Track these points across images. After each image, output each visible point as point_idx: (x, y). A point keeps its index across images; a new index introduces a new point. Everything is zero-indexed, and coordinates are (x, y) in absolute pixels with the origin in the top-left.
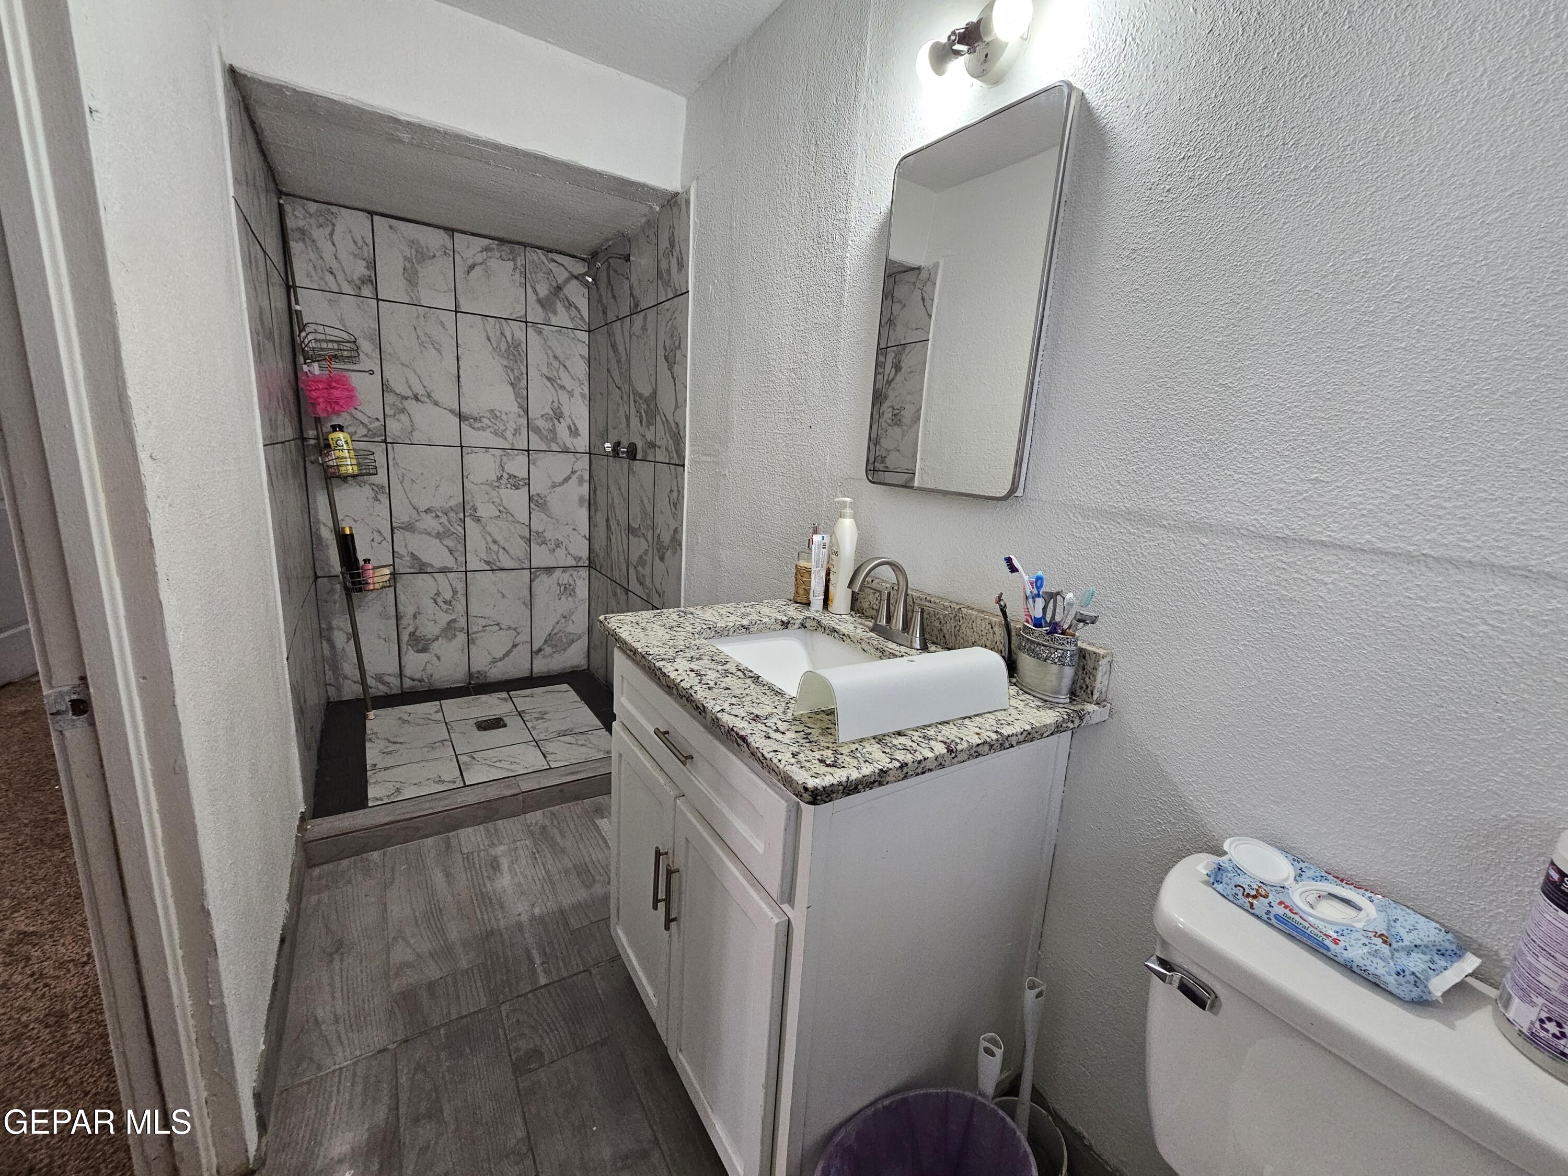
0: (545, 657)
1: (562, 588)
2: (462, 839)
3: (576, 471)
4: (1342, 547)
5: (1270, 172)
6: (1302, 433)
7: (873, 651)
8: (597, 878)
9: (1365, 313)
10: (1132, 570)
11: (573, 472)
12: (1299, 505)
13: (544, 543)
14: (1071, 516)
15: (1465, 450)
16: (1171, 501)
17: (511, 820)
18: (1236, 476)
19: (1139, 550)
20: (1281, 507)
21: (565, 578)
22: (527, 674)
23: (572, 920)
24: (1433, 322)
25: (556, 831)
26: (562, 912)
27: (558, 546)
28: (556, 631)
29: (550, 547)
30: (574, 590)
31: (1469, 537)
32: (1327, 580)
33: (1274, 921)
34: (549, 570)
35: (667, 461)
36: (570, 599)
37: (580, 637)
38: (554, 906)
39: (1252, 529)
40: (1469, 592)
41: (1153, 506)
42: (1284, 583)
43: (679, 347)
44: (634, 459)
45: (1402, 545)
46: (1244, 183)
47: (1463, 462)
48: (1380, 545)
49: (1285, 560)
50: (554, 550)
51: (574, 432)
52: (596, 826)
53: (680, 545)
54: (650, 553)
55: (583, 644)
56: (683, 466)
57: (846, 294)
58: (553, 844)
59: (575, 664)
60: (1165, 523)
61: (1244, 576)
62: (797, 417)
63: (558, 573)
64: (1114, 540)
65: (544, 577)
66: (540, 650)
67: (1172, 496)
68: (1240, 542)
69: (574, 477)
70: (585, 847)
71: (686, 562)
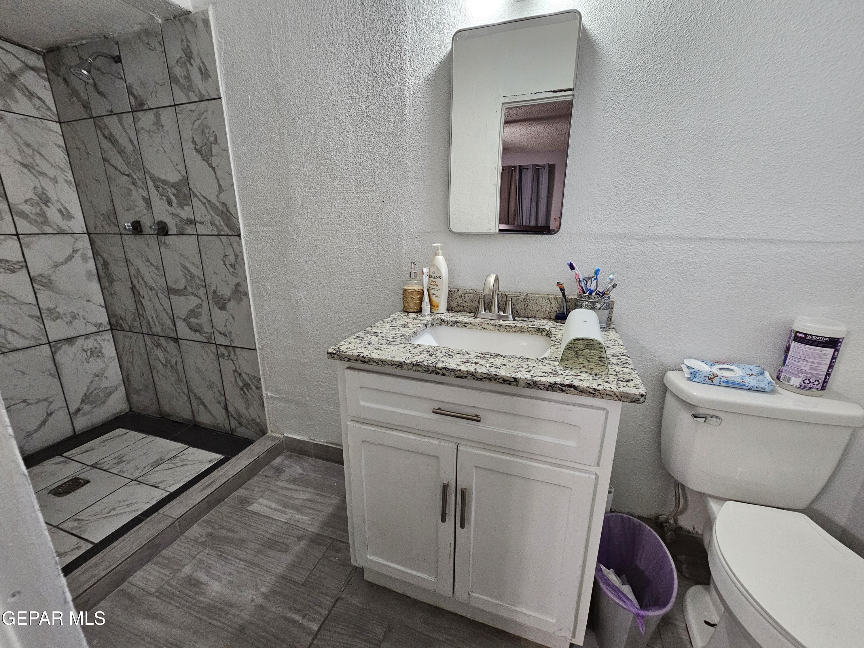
0: (85, 414)
1: (89, 354)
2: (140, 583)
3: (77, 251)
4: (712, 239)
5: (679, 80)
6: (696, 195)
7: (492, 327)
8: (288, 542)
9: (719, 146)
10: (622, 261)
11: (75, 251)
12: (696, 224)
13: (58, 317)
14: (588, 239)
15: (754, 199)
16: (640, 227)
17: (174, 544)
18: (669, 214)
19: (625, 251)
20: (689, 225)
21: (90, 343)
22: (71, 434)
23: (295, 577)
24: (743, 151)
25: (224, 531)
26: (283, 577)
27: (74, 317)
28: (90, 391)
29: (66, 320)
30: (100, 352)
31: (755, 230)
32: (708, 252)
33: (722, 384)
34: (70, 340)
35: (217, 233)
36: (99, 360)
37: (116, 388)
38: (273, 578)
39: (678, 236)
40: (755, 250)
41: (632, 230)
42: (691, 256)
43: (216, 142)
44: (167, 234)
45: (734, 236)
46: (667, 83)
47: (753, 203)
48: (727, 237)
49: (691, 247)
50: (71, 322)
51: (67, 215)
52: (250, 512)
53: (246, 294)
54: (205, 305)
55: (121, 392)
56: (239, 235)
57: (408, 114)
58: (230, 541)
59: (118, 410)
60: (638, 237)
61: (674, 256)
62: (368, 195)
63: (80, 342)
64: (611, 248)
65: (66, 347)
66: (78, 410)
67: (641, 225)
68: (672, 242)
69: (77, 256)
70: (259, 529)
71: (255, 306)
